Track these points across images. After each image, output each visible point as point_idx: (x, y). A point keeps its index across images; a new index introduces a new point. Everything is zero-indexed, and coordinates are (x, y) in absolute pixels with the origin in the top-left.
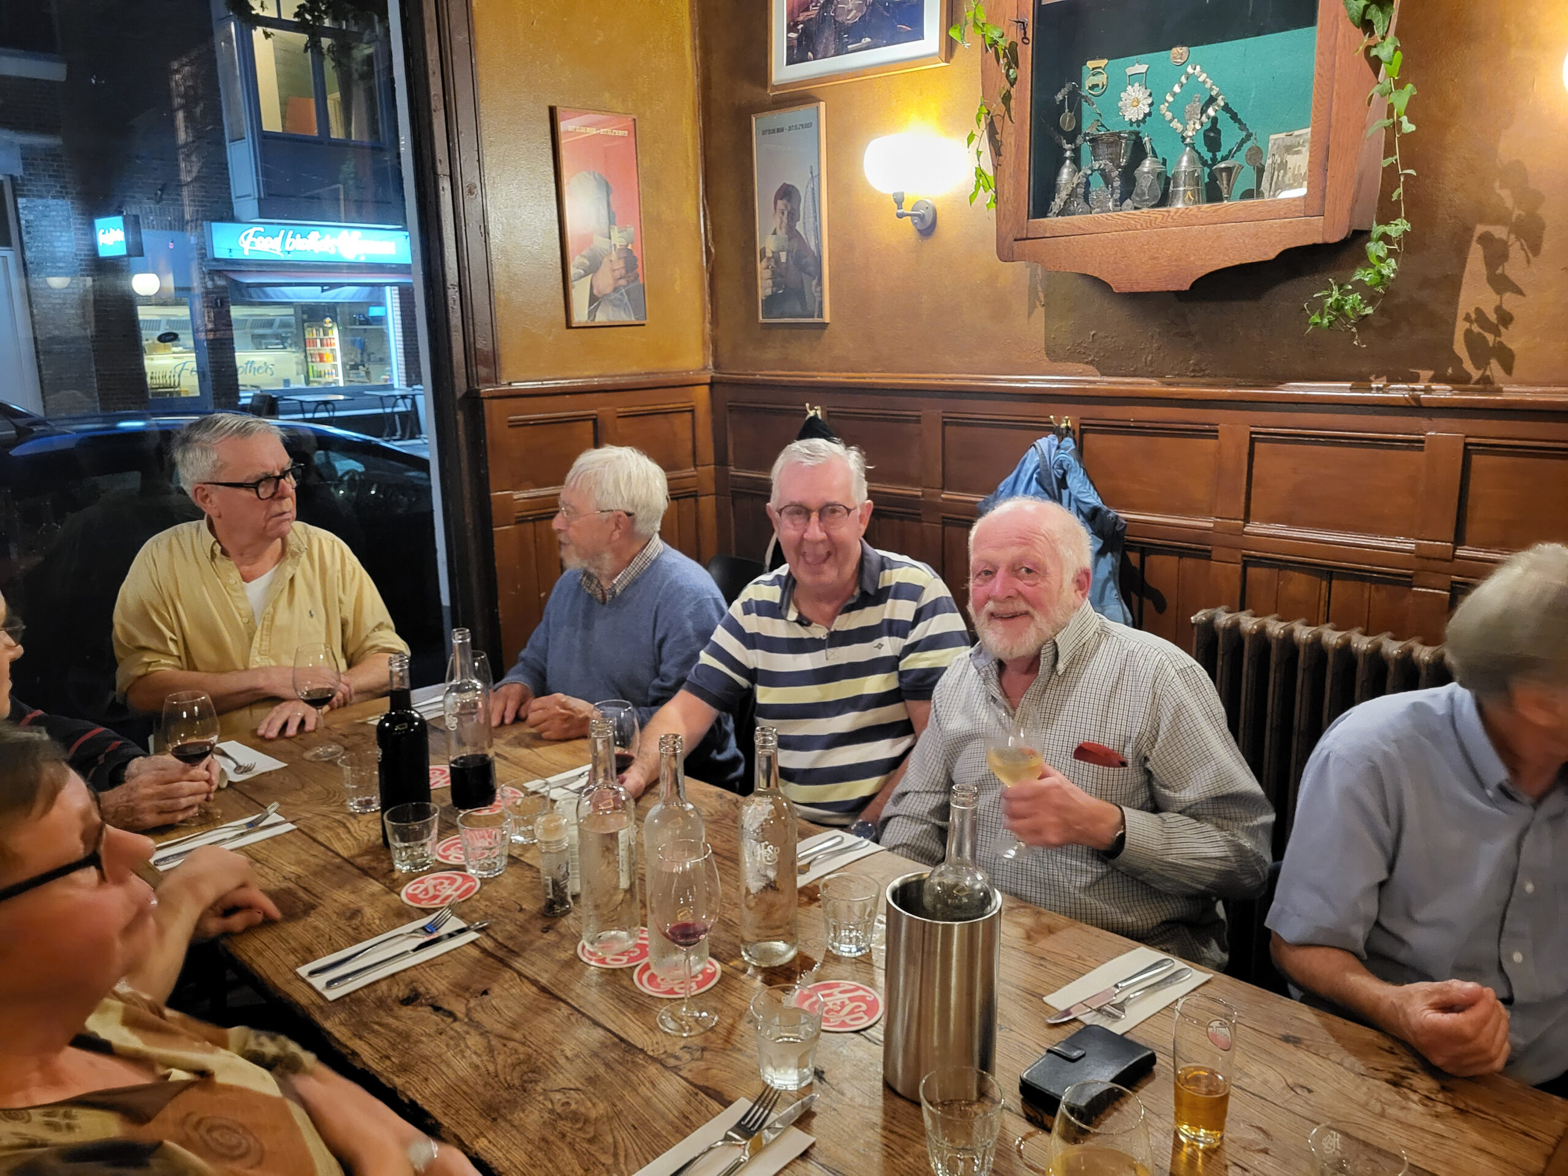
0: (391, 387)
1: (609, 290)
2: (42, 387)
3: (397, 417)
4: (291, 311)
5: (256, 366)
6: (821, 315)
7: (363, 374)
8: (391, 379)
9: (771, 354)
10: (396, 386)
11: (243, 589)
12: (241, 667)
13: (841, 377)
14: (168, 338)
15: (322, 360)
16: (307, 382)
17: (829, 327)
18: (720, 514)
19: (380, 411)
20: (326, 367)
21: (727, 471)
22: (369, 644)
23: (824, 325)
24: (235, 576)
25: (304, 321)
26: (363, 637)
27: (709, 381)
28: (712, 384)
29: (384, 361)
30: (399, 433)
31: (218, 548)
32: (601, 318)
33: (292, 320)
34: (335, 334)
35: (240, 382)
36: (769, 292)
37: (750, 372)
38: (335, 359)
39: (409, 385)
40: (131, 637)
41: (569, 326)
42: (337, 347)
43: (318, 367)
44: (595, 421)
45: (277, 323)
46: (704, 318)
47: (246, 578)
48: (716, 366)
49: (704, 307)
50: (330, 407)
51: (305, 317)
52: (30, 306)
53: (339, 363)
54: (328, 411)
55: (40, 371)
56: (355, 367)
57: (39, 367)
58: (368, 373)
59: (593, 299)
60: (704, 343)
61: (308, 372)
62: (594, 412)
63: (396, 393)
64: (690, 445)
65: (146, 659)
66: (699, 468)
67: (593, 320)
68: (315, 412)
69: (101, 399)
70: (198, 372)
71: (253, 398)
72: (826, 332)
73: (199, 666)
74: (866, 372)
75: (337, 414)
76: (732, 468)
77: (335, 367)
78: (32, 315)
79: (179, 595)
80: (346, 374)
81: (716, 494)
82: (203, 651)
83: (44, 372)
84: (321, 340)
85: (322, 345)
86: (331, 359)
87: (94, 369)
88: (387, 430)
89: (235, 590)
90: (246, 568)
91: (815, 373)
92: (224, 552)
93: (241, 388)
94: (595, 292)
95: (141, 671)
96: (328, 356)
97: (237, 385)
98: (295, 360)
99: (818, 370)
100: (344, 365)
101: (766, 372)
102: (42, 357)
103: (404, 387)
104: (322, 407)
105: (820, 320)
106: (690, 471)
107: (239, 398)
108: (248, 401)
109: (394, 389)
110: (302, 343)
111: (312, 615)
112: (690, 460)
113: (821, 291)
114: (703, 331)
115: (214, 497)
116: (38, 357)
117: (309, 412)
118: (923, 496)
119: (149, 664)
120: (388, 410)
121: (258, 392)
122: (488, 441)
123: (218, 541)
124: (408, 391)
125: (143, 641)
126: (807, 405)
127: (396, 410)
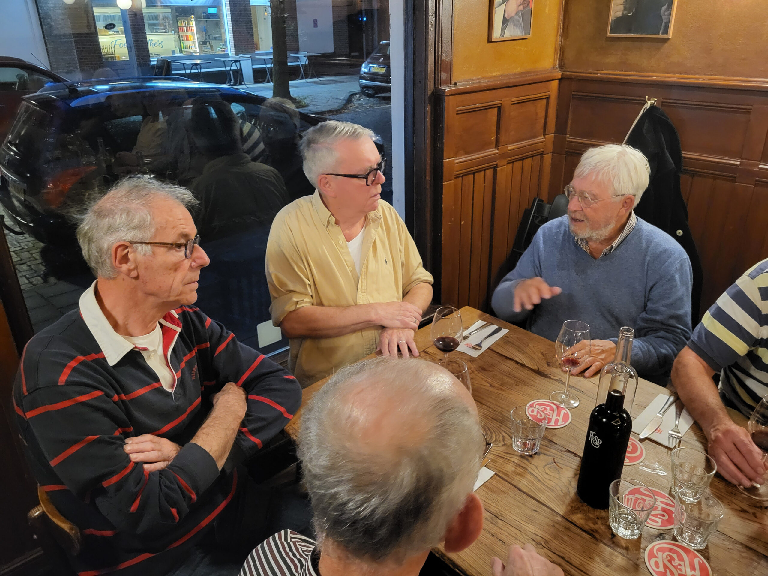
0: (227, 56)
1: (513, 14)
2: (48, 55)
3: (231, 72)
4: (169, 10)
5: (154, 42)
6: (666, 31)
7: (209, 47)
8: (227, 51)
9: (612, 59)
10: (230, 55)
11: (347, 246)
12: (353, 304)
13: (675, 78)
14: (110, 27)
15: (187, 39)
16: (181, 52)
17: (669, 42)
18: (554, 166)
19: (224, 69)
20: (189, 43)
21: (566, 138)
22: (415, 277)
23: (667, 40)
24: (342, 238)
25: (177, 16)
26: (411, 275)
27: (560, 77)
28: (560, 80)
29: (220, 38)
30: (233, 81)
31: (333, 219)
32: (508, 34)
33: (170, 16)
34: (193, 24)
35: (150, 52)
36: (620, 14)
37: (590, 71)
38: (194, 39)
39: (237, 54)
40: (283, 284)
41: (489, 41)
42: (195, 32)
43: (186, 43)
44: (499, 108)
45: (161, 16)
46: (558, 32)
47: (348, 239)
48: (562, 66)
49: (559, 25)
50: (198, 67)
51: (177, 14)
52: (38, 8)
53: (196, 41)
54: (197, 69)
55: (46, 46)
56: (205, 43)
57: (46, 43)
58: (211, 46)
59: (505, 21)
60: (556, 50)
61: (181, 46)
62: (500, 102)
63: (230, 59)
64: (543, 121)
65: (295, 300)
66: (547, 136)
67: (503, 36)
68: (191, 69)
69: (79, 62)
70: (127, 46)
71: (158, 61)
72: (666, 45)
73: (325, 302)
74: (698, 74)
75: (203, 70)
76: (568, 136)
77: (194, 43)
78: (39, 15)
79: (309, 253)
80: (200, 48)
81: (553, 152)
82: (327, 292)
83: (49, 46)
84: (187, 28)
85: (187, 30)
86: (192, 38)
87: (74, 45)
88: (228, 80)
89: (342, 248)
90: (347, 232)
91: (650, 74)
92: (337, 223)
93: (151, 55)
94: (506, 16)
95: (292, 308)
96: (191, 37)
97: (149, 54)
98: (173, 39)
99: (654, 72)
100: (199, 43)
101: (605, 72)
102: (46, 38)
103: (234, 56)
104: (194, 67)
105: (665, 36)
106: (541, 138)
107: (150, 61)
108: (155, 63)
109: (229, 57)
110: (177, 30)
111: (386, 262)
112: (542, 131)
113: (670, 15)
114: (556, 41)
115: (333, 184)
116: (44, 38)
117: (188, 69)
118: (740, 165)
119: (297, 303)
120: (228, 68)
121: (160, 58)
122: (445, 125)
123: (332, 214)
124: (237, 58)
125: (291, 287)
126: (647, 97)
127: (232, 68)
